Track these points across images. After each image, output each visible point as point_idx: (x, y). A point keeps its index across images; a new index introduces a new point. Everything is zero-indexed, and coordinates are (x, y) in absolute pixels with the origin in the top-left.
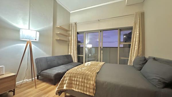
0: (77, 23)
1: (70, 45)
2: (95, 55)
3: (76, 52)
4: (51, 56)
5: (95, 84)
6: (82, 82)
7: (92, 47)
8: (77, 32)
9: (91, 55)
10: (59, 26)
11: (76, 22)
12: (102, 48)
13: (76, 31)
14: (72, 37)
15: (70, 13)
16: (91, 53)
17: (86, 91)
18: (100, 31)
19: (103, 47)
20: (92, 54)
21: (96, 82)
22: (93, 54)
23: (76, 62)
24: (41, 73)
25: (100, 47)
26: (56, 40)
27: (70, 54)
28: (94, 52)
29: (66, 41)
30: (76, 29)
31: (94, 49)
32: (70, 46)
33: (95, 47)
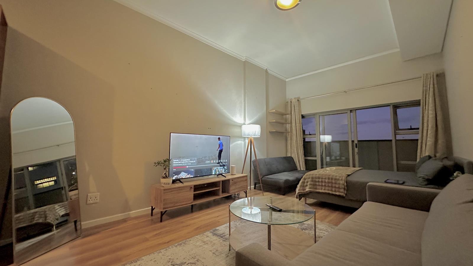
0: (301, 98)
1: (289, 139)
2: (340, 159)
3: (301, 152)
4: (266, 157)
5: (345, 184)
6: (329, 183)
7: (333, 142)
8: (302, 115)
9: (330, 158)
10: (275, 111)
11: (299, 98)
12: (356, 142)
13: (299, 112)
14: (294, 124)
15: (286, 81)
16: (330, 156)
17: (335, 191)
18: (349, 112)
19: (359, 141)
20: (333, 158)
21: (346, 182)
22: (335, 157)
23: (302, 169)
24: (263, 179)
25: (353, 141)
26: (270, 132)
27: (290, 156)
28: (338, 153)
29: (283, 133)
30: (300, 110)
31: (337, 145)
32: (289, 142)
33: (339, 142)
